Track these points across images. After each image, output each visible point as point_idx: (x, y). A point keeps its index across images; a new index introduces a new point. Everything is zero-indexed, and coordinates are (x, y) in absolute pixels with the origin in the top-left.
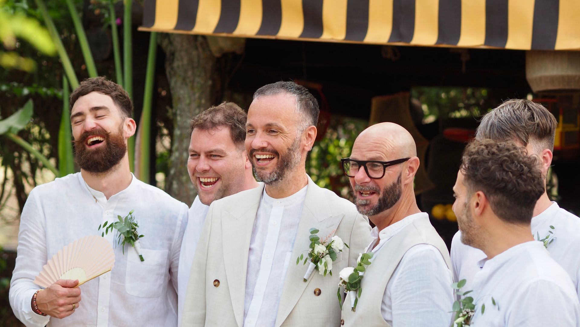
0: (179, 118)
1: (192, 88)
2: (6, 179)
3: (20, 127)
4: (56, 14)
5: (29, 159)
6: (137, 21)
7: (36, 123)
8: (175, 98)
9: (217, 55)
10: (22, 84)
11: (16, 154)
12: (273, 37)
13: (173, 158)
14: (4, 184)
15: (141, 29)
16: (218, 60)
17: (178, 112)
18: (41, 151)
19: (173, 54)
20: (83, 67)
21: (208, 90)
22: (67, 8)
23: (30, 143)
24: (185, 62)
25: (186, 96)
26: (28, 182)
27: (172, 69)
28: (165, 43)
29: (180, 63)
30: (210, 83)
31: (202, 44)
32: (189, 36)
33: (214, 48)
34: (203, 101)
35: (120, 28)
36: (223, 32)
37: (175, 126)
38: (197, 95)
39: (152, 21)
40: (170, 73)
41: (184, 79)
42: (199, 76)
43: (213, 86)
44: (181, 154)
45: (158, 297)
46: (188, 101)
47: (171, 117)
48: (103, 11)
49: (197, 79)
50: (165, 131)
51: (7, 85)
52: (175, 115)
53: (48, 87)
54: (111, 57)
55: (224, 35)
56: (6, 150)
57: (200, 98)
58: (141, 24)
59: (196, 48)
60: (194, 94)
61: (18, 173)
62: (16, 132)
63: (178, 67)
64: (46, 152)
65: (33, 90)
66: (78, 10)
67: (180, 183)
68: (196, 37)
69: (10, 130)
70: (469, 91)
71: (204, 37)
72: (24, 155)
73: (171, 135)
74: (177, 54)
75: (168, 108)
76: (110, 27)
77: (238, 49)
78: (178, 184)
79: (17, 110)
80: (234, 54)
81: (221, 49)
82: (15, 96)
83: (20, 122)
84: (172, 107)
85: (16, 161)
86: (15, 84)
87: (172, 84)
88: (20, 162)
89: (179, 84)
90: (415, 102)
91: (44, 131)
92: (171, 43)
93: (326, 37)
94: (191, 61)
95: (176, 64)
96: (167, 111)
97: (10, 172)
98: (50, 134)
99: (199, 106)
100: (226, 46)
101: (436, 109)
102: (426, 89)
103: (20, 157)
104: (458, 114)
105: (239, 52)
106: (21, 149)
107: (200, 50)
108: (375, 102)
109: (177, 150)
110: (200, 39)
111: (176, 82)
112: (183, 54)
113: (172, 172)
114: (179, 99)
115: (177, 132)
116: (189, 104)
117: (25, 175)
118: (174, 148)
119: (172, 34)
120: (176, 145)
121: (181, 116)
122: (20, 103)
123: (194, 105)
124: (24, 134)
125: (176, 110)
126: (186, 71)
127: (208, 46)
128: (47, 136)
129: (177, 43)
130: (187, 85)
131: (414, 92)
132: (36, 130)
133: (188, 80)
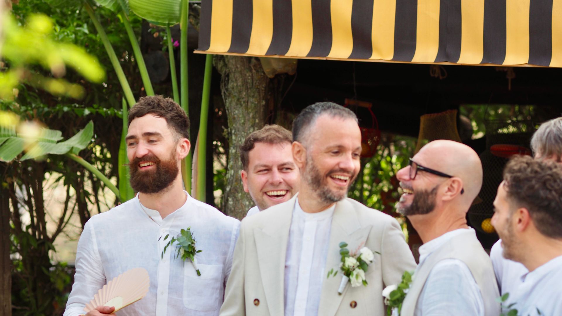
0: (234, 137)
1: (247, 108)
2: (68, 197)
3: (82, 147)
4: (115, 38)
5: (91, 177)
6: (192, 45)
7: (97, 143)
8: (230, 117)
9: (271, 76)
10: (83, 106)
11: (79, 173)
12: (324, 59)
13: (228, 176)
14: (66, 203)
15: (196, 52)
16: (271, 80)
17: (233, 131)
18: (103, 170)
19: (228, 76)
20: (143, 89)
21: (262, 110)
22: (126, 33)
23: (92, 163)
24: (240, 83)
25: (241, 116)
26: (90, 201)
27: (227, 90)
28: (220, 65)
29: (235, 85)
30: (264, 103)
31: (255, 66)
32: (242, 57)
33: (267, 70)
34: (257, 121)
35: (177, 51)
36: (276, 55)
37: (230, 145)
38: (251, 115)
39: (207, 44)
40: (224, 93)
41: (238, 100)
42: (253, 97)
43: (267, 106)
44: (236, 172)
45: (215, 310)
46: (243, 121)
47: (227, 136)
48: (162, 34)
49: (251, 100)
50: (221, 150)
51: (69, 107)
52: (230, 134)
53: (108, 108)
54: (169, 79)
55: (277, 57)
56: (69, 170)
57: (254, 118)
58: (197, 48)
59: (251, 70)
60: (248, 114)
61: (81, 191)
62: (77, 153)
63: (233, 88)
64: (108, 170)
65: (94, 111)
66: (136, 34)
67: (236, 200)
68: (250, 58)
69: (71, 150)
70: (517, 108)
71: (257, 59)
72: (87, 174)
73: (227, 153)
74: (231, 76)
75: (223, 127)
76: (167, 50)
77: (290, 71)
78: (233, 200)
79: (78, 131)
80: (286, 74)
81: (274, 70)
82: (77, 116)
83: (81, 143)
84: (227, 127)
85: (79, 179)
86: (77, 106)
87: (227, 105)
88: (82, 181)
89: (234, 104)
90: (464, 118)
91: (105, 151)
92: (225, 65)
93: (375, 57)
94: (245, 83)
95: (230, 86)
96: (223, 131)
97: (72, 191)
98: (111, 154)
99: (253, 126)
100: (279, 68)
101: (483, 126)
102: (475, 107)
103: (83, 175)
104: (505, 131)
105: (291, 73)
106: (82, 168)
107: (254, 71)
108: (423, 120)
109: (232, 168)
110: (253, 61)
111: (230, 103)
112: (237, 75)
113: (228, 189)
114: (234, 118)
115: (232, 151)
116: (244, 124)
117: (87, 194)
118: (229, 166)
119: (227, 56)
120: (231, 163)
121: (236, 135)
122: (82, 124)
123: (248, 124)
124: (86, 154)
125: (231, 130)
126: (240, 92)
127: (261, 67)
128: (109, 155)
129: (232, 65)
130: (241, 105)
131: (462, 109)
132: (97, 150)
133: (242, 101)
